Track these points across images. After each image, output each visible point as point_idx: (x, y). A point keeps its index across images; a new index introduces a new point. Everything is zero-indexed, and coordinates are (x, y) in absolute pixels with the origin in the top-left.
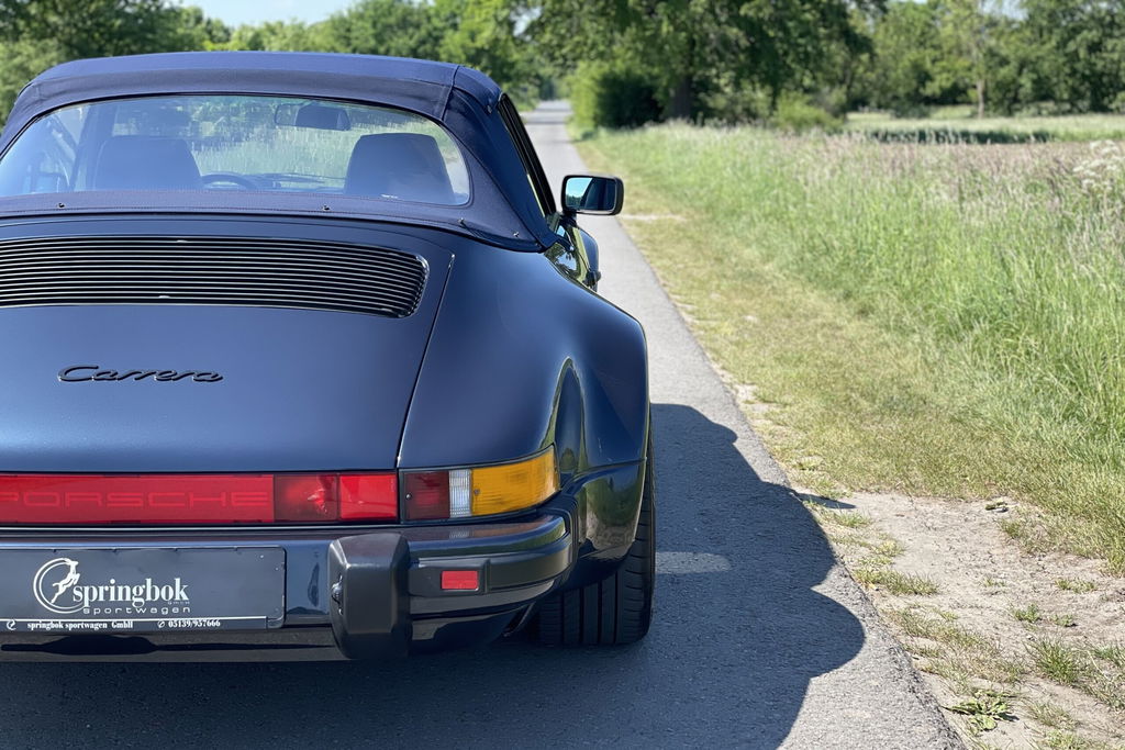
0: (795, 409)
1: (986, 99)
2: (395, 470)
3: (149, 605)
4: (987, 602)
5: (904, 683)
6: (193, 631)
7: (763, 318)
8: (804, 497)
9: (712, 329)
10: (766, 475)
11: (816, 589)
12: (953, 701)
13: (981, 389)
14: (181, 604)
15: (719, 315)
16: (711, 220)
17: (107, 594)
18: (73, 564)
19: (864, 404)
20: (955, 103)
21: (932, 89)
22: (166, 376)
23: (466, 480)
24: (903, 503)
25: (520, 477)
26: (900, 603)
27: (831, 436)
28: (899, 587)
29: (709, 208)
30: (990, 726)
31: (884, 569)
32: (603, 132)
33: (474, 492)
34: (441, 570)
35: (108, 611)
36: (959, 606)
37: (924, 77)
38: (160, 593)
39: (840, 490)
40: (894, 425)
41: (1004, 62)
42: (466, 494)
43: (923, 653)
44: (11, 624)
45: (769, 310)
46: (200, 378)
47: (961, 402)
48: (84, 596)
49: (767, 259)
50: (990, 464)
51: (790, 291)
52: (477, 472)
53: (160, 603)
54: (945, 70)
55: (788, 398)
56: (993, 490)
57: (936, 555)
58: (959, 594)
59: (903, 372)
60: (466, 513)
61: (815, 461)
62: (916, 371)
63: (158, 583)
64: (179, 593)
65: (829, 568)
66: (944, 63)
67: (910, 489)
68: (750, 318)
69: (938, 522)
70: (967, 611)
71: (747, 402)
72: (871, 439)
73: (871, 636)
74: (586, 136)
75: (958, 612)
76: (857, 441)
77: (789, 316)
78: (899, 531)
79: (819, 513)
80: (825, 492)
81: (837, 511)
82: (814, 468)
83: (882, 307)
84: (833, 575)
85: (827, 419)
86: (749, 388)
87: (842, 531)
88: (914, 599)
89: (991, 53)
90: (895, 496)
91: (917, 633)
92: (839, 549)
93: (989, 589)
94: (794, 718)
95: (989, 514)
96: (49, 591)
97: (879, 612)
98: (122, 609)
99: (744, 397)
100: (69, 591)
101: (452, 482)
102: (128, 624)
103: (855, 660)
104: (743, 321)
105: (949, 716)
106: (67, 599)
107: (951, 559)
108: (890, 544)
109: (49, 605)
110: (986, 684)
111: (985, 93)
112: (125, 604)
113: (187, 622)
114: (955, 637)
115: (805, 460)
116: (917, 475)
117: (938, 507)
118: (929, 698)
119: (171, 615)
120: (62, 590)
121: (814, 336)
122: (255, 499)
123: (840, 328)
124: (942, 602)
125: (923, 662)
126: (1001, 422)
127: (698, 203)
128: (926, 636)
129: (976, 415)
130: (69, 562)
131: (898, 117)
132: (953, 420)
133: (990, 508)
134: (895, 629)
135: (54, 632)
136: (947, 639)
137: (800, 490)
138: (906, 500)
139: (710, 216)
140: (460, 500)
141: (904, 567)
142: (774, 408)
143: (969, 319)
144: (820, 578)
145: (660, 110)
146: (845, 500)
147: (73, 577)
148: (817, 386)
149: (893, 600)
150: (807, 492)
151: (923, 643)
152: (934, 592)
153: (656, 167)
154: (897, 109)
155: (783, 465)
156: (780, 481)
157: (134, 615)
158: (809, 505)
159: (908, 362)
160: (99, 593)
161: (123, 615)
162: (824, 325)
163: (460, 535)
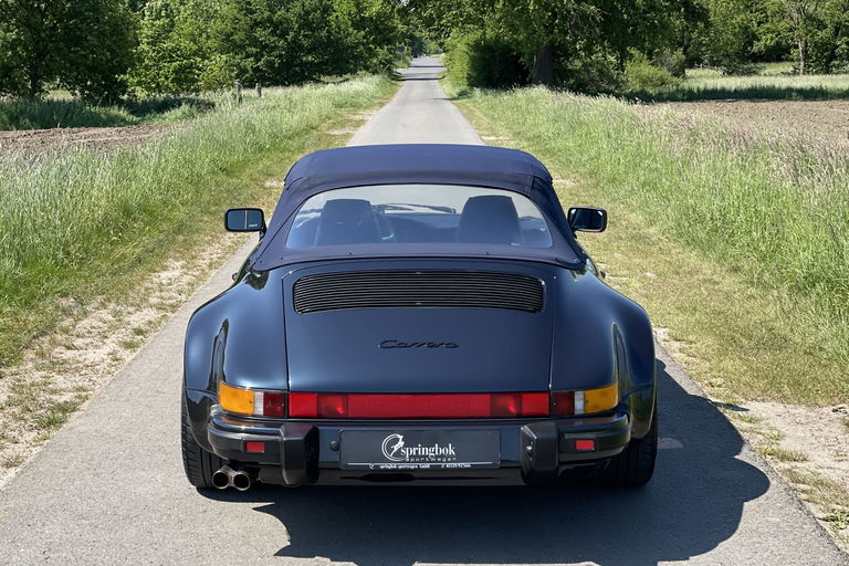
0: (698, 345)
1: (807, 57)
2: (549, 391)
3: (437, 457)
4: (837, 465)
5: (794, 505)
6: (458, 469)
7: (659, 275)
8: (716, 404)
9: (625, 284)
10: (691, 391)
11: (737, 457)
12: (822, 515)
13: (824, 331)
14: (452, 456)
15: (626, 272)
16: (596, 186)
17: (417, 451)
18: (401, 437)
19: (744, 341)
20: (779, 59)
21: (758, 47)
22: (431, 346)
23: (582, 397)
24: (780, 408)
25: (604, 395)
26: (786, 465)
27: (727, 364)
28: (784, 457)
29: (592, 174)
30: (843, 527)
31: (774, 447)
32: (477, 91)
33: (586, 402)
34: (576, 440)
35: (417, 460)
36: (821, 467)
37: (752, 38)
38: (442, 451)
39: (738, 399)
40: (768, 357)
41: (822, 26)
42: (582, 402)
43: (803, 491)
44: (372, 466)
45: (661, 268)
46: (448, 346)
47: (811, 340)
48: (406, 452)
49: (651, 224)
50: (833, 383)
51: (673, 251)
52: (587, 392)
53: (442, 456)
54: (768, 31)
55: (691, 338)
56: (836, 399)
57: (804, 439)
58: (820, 461)
59: (768, 319)
60: (582, 412)
61: (720, 381)
62: (777, 318)
63: (441, 446)
64: (451, 452)
65: (741, 446)
66: (768, 25)
67: (784, 399)
68: (648, 274)
69: (803, 420)
70: (826, 470)
71: (665, 340)
72: (754, 367)
73: (773, 483)
74: (462, 94)
75: (820, 471)
76: (745, 368)
77: (678, 273)
78: (780, 425)
79: (728, 414)
80: (730, 401)
81: (740, 413)
82: (720, 386)
83: (746, 267)
84: (745, 450)
85: (723, 353)
86: (664, 330)
87: (745, 425)
88: (794, 464)
89: (810, 18)
90: (774, 403)
91: (799, 481)
92: (745, 436)
93: (837, 458)
94: (739, 521)
95: (834, 415)
96: (390, 450)
97: (775, 469)
98: (424, 459)
99: (663, 337)
100: (399, 450)
101: (576, 397)
102: (427, 466)
103: (767, 494)
104: (645, 277)
105: (822, 523)
106: (398, 454)
107: (813, 441)
108: (776, 433)
109: (390, 457)
110: (840, 507)
111: (805, 52)
112: (426, 456)
113: (455, 465)
114: (820, 483)
115: (713, 380)
116: (787, 390)
117: (802, 410)
118: (809, 513)
119: (447, 462)
120: (396, 450)
121: (700, 289)
122: (481, 405)
123: (718, 283)
124: (811, 466)
125: (804, 496)
126: (838, 355)
127: (581, 170)
128: (804, 483)
129: (821, 349)
130: (399, 436)
131: (730, 74)
132: (805, 353)
133: (834, 411)
134: (786, 479)
135: (393, 470)
136: (816, 484)
137: (713, 400)
138: (782, 406)
139: (594, 181)
140: (579, 405)
141: (786, 445)
142: (683, 345)
143: (812, 280)
144: (738, 451)
145: (526, 73)
146: (743, 406)
147: (401, 443)
148: (710, 329)
149: (781, 464)
150: (718, 401)
151: (802, 486)
152: (805, 460)
153: (536, 132)
154: (728, 66)
155: (699, 384)
156: (700, 394)
157: (430, 462)
158: (721, 410)
159: (771, 311)
160: (413, 451)
161: (424, 462)
162: (705, 281)
163: (579, 423)
